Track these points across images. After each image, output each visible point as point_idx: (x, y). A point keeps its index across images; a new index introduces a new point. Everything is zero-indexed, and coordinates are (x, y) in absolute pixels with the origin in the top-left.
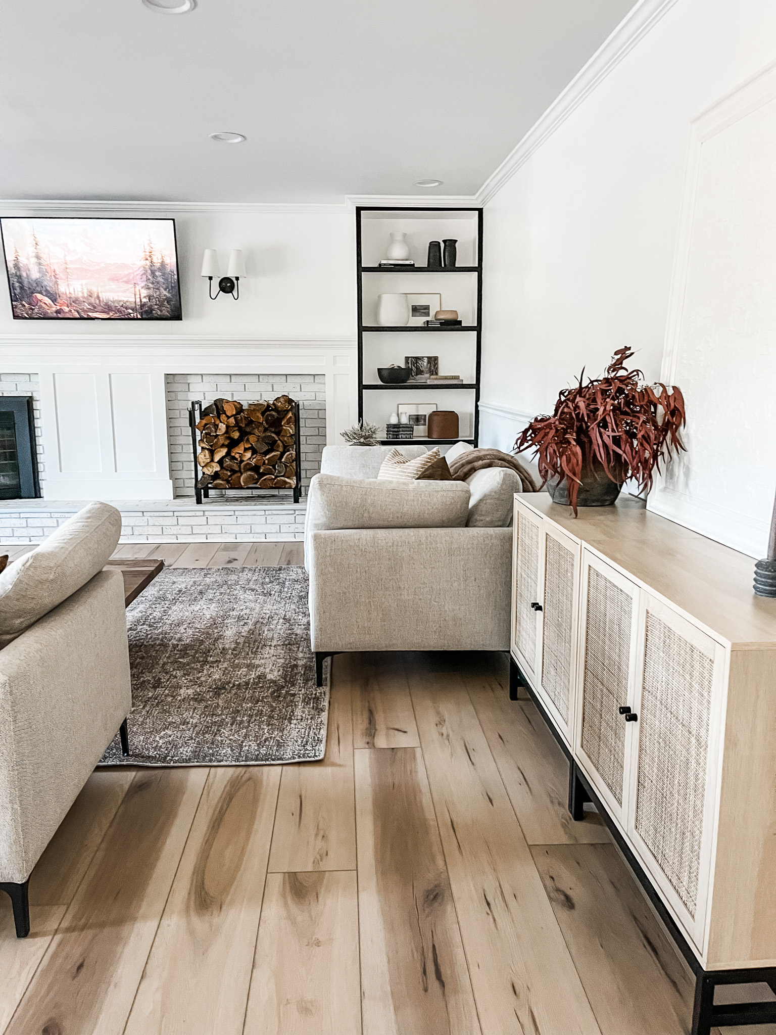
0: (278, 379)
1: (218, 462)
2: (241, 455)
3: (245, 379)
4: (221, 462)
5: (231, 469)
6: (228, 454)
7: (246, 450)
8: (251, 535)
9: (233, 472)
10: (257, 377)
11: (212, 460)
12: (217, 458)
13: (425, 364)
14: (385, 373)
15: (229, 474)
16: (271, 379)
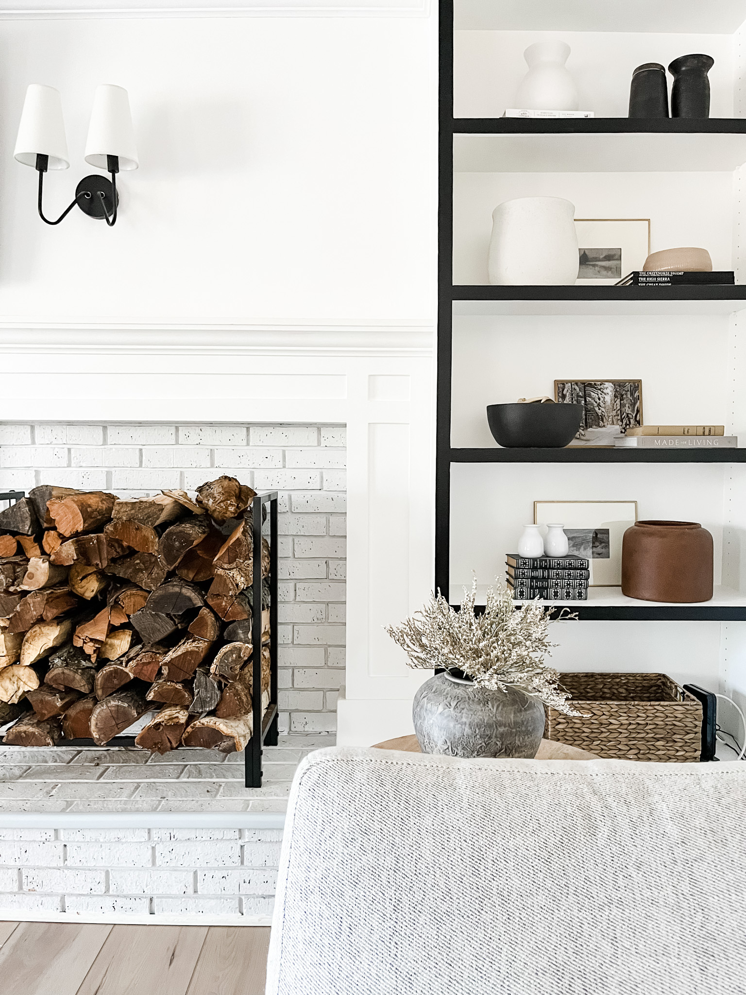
0: (225, 434)
1: (32, 666)
2: (101, 647)
3: (141, 436)
4: (41, 666)
5: (66, 687)
6: (66, 641)
7: (113, 630)
8: (108, 902)
9: (72, 695)
10: (173, 430)
11: (17, 660)
12: (32, 653)
13: (608, 399)
14: (512, 418)
15: (59, 704)
16: (209, 437)
